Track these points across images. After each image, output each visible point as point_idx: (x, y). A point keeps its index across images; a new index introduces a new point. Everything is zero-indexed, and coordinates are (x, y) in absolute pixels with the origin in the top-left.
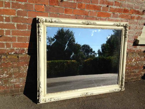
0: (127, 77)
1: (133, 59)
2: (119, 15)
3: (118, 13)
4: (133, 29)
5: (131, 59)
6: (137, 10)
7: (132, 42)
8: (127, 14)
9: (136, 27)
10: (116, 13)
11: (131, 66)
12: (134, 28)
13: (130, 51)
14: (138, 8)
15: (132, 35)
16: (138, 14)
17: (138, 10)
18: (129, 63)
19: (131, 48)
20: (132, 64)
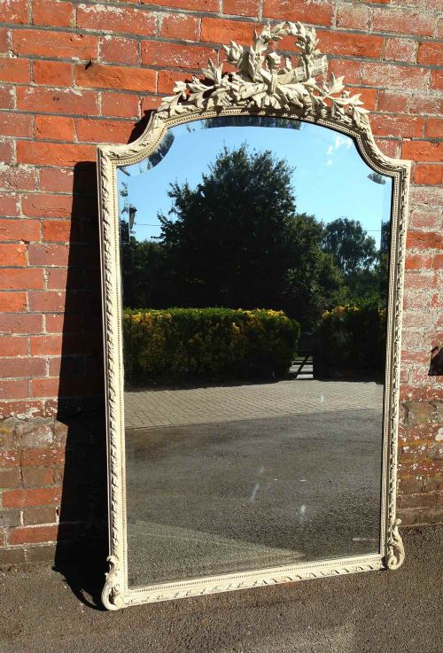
0: (423, 505)
1: (436, 430)
4: (420, 306)
5: (426, 431)
6: (425, 230)
7: (426, 360)
9: (435, 297)
11: (435, 460)
12: (425, 304)
13: (424, 397)
14: (430, 223)
15: (421, 330)
16: (433, 246)
17: (432, 230)
18: (423, 448)
19: (424, 383)
20: (437, 452)
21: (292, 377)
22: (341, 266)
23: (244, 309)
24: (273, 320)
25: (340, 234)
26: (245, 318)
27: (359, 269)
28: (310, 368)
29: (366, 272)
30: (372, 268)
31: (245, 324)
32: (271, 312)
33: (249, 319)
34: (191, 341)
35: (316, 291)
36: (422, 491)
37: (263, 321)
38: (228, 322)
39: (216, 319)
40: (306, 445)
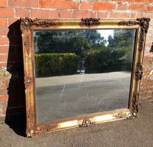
0: (142, 96)
1: (150, 71)
2: (128, 5)
3: (127, 3)
5: (147, 71)
7: (150, 46)
8: (142, 3)
10: (123, 3)
11: (148, 81)
13: (147, 59)
18: (145, 77)
19: (148, 55)
20: (149, 78)
21: (78, 73)
22: (90, 42)
23: (63, 53)
24: (71, 56)
25: (89, 32)
26: (63, 56)
27: (96, 43)
28: (84, 71)
29: (98, 44)
30: (100, 43)
31: (63, 57)
32: (71, 54)
33: (64, 56)
34: (47, 63)
35: (83, 49)
36: (142, 91)
37: (69, 56)
38: (58, 57)
39: (54, 56)
40: (89, 88)
